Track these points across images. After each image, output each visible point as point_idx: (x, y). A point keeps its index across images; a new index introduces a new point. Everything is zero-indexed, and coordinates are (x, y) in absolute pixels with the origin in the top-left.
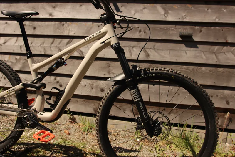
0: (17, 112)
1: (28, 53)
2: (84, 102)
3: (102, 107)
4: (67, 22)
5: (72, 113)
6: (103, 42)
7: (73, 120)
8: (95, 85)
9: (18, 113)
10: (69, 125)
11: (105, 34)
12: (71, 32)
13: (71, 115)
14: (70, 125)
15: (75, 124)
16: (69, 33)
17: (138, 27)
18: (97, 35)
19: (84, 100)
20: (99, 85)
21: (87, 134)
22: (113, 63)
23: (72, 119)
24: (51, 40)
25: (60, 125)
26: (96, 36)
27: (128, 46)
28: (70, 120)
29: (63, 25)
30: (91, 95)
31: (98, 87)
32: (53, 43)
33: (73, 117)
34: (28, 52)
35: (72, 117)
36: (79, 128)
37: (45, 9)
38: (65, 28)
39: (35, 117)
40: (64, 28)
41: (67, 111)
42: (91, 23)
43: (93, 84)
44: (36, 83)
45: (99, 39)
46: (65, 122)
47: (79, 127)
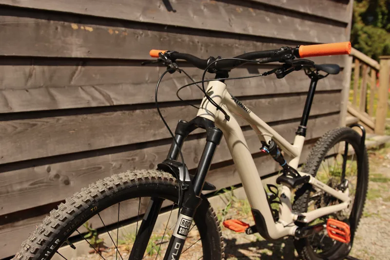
5: (96, 234)
17: (198, 42)
20: (144, 157)
22: (165, 111)
32: (29, 76)
41: (86, 234)
42: (123, 29)
43: (135, 159)
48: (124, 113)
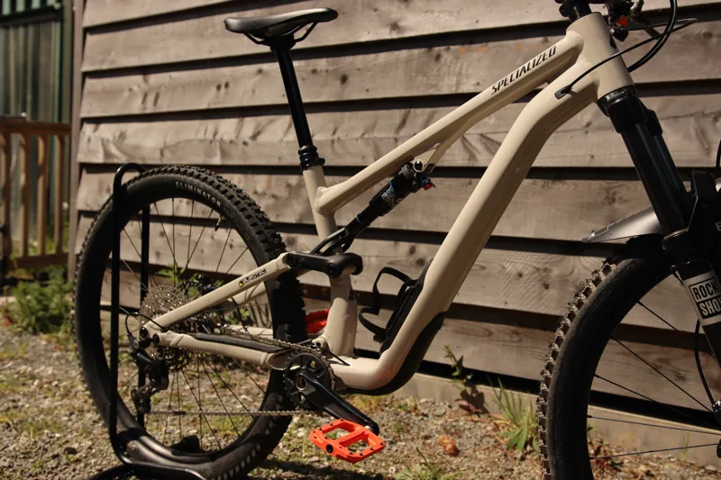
0: (269, 352)
1: (304, 151)
2: (516, 338)
3: (563, 345)
4: (452, 47)
5: (469, 377)
6: (567, 90)
7: (473, 404)
8: (556, 272)
9: (271, 355)
10: (457, 421)
11: (572, 55)
12: (465, 80)
13: (465, 384)
14: (462, 418)
15: (482, 416)
16: (458, 84)
18: (542, 63)
19: (512, 328)
20: (572, 272)
21: (523, 459)
22: (629, 188)
23: (471, 396)
24: (397, 114)
25: (426, 415)
26: (536, 67)
27: (691, 115)
28: (465, 403)
29: (438, 57)
30: (543, 312)
31: (567, 281)
32: (403, 123)
33: (474, 390)
34: (304, 147)
35: (469, 390)
36: (493, 434)
37: (376, 10)
38: (445, 69)
39: (323, 372)
40: (439, 69)
41: (454, 369)
42: (540, 39)
43: (551, 271)
44: (328, 253)
45: (549, 80)
46: (446, 406)
47: (494, 430)
48: (534, 184)
